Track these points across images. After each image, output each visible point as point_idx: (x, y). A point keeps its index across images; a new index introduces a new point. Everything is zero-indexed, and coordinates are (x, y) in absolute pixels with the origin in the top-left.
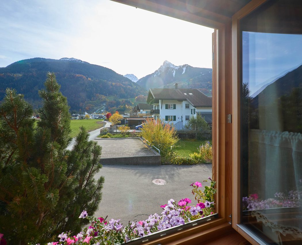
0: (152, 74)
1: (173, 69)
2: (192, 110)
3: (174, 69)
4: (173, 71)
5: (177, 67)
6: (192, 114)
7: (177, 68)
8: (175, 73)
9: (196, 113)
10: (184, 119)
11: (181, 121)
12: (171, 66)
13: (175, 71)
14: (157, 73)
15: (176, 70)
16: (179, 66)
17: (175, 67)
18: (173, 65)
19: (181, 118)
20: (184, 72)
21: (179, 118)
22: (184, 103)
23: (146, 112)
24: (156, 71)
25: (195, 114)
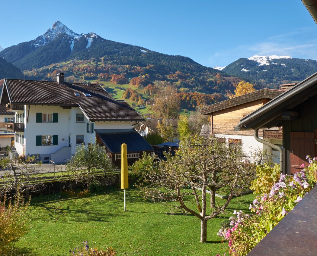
0: (32, 41)
1: (71, 38)
2: (88, 124)
3: (73, 38)
4: (70, 42)
5: (78, 35)
6: (88, 131)
7: (77, 37)
8: (73, 45)
9: (94, 132)
10: (73, 141)
11: (68, 145)
12: (67, 33)
13: (73, 42)
14: (40, 41)
15: (76, 40)
16: (81, 35)
17: (73, 35)
18: (71, 31)
19: (68, 139)
20: (89, 45)
21: (63, 139)
22: (73, 112)
23: (6, 119)
24: (40, 38)
25: (92, 132)
